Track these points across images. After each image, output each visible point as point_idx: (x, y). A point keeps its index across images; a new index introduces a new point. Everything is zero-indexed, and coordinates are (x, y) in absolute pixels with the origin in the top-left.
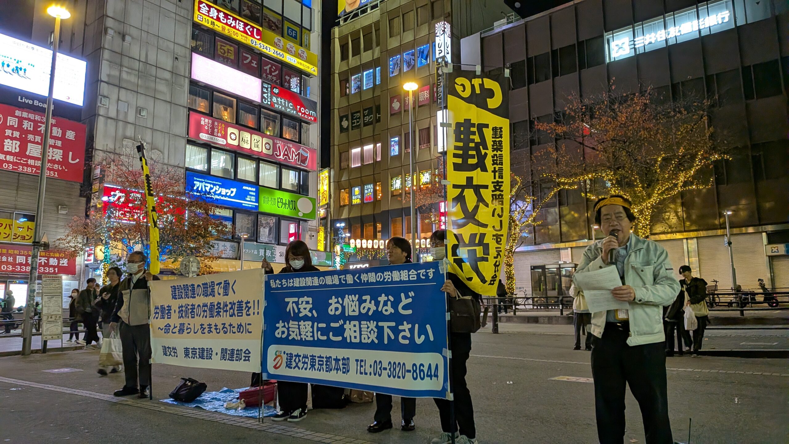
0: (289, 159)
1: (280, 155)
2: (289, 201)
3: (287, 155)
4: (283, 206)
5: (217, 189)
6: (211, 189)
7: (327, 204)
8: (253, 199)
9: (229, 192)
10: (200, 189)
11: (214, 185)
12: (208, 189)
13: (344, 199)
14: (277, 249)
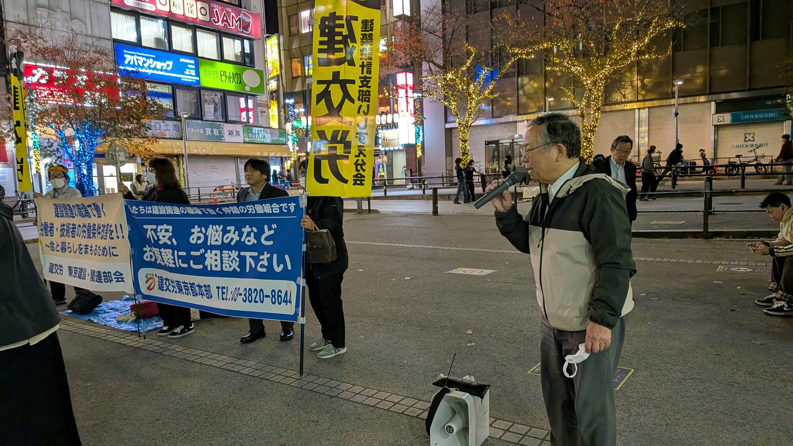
0: (229, 25)
1: (218, 21)
2: (233, 74)
3: (227, 21)
4: (228, 80)
5: (151, 63)
6: (144, 62)
7: (278, 76)
8: (193, 72)
9: (164, 65)
10: (132, 63)
11: (148, 58)
12: (141, 63)
13: (297, 70)
14: (224, 127)
